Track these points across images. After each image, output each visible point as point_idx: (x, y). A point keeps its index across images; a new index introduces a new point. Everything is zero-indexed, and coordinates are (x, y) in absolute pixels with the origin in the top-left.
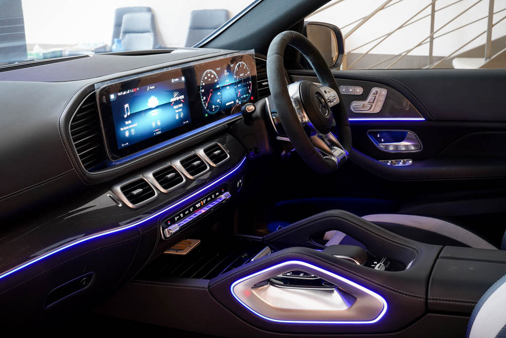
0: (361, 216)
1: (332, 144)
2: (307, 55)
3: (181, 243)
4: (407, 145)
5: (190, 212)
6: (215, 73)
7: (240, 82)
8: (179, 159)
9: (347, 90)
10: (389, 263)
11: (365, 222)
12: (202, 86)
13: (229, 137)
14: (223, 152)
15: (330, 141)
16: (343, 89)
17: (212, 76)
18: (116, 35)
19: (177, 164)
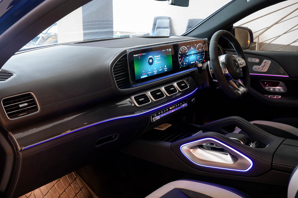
0: (249, 121)
1: (239, 85)
2: (232, 42)
3: (162, 125)
4: (279, 89)
5: (166, 111)
6: (186, 48)
7: (199, 53)
8: (164, 86)
9: (251, 60)
10: (258, 144)
11: (250, 124)
12: (179, 54)
13: (190, 78)
14: (186, 85)
15: (239, 83)
16: (250, 60)
17: (185, 49)
18: (154, 29)
19: (163, 89)
